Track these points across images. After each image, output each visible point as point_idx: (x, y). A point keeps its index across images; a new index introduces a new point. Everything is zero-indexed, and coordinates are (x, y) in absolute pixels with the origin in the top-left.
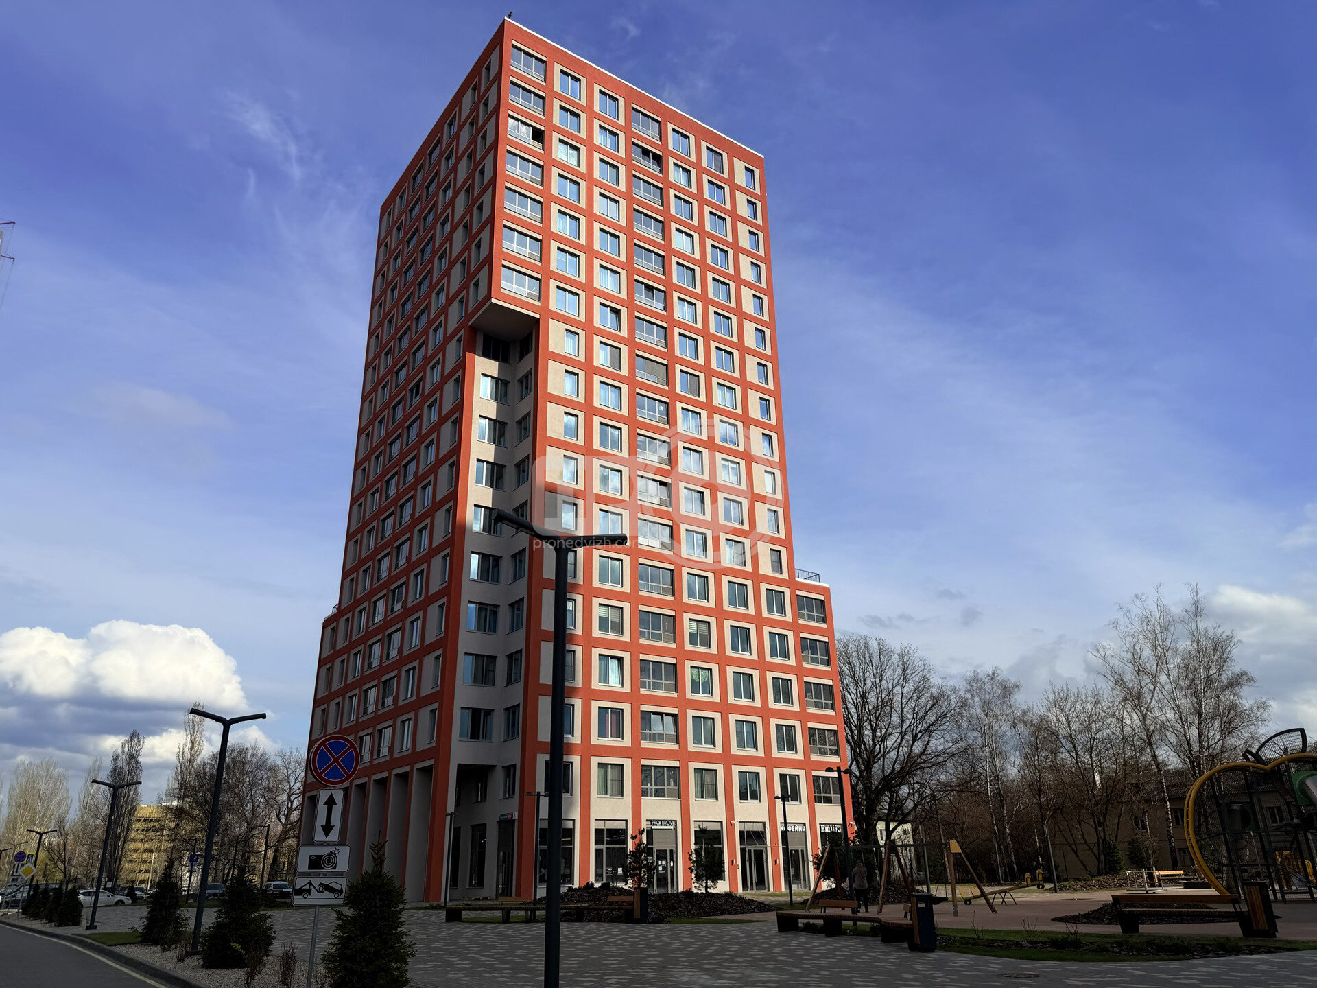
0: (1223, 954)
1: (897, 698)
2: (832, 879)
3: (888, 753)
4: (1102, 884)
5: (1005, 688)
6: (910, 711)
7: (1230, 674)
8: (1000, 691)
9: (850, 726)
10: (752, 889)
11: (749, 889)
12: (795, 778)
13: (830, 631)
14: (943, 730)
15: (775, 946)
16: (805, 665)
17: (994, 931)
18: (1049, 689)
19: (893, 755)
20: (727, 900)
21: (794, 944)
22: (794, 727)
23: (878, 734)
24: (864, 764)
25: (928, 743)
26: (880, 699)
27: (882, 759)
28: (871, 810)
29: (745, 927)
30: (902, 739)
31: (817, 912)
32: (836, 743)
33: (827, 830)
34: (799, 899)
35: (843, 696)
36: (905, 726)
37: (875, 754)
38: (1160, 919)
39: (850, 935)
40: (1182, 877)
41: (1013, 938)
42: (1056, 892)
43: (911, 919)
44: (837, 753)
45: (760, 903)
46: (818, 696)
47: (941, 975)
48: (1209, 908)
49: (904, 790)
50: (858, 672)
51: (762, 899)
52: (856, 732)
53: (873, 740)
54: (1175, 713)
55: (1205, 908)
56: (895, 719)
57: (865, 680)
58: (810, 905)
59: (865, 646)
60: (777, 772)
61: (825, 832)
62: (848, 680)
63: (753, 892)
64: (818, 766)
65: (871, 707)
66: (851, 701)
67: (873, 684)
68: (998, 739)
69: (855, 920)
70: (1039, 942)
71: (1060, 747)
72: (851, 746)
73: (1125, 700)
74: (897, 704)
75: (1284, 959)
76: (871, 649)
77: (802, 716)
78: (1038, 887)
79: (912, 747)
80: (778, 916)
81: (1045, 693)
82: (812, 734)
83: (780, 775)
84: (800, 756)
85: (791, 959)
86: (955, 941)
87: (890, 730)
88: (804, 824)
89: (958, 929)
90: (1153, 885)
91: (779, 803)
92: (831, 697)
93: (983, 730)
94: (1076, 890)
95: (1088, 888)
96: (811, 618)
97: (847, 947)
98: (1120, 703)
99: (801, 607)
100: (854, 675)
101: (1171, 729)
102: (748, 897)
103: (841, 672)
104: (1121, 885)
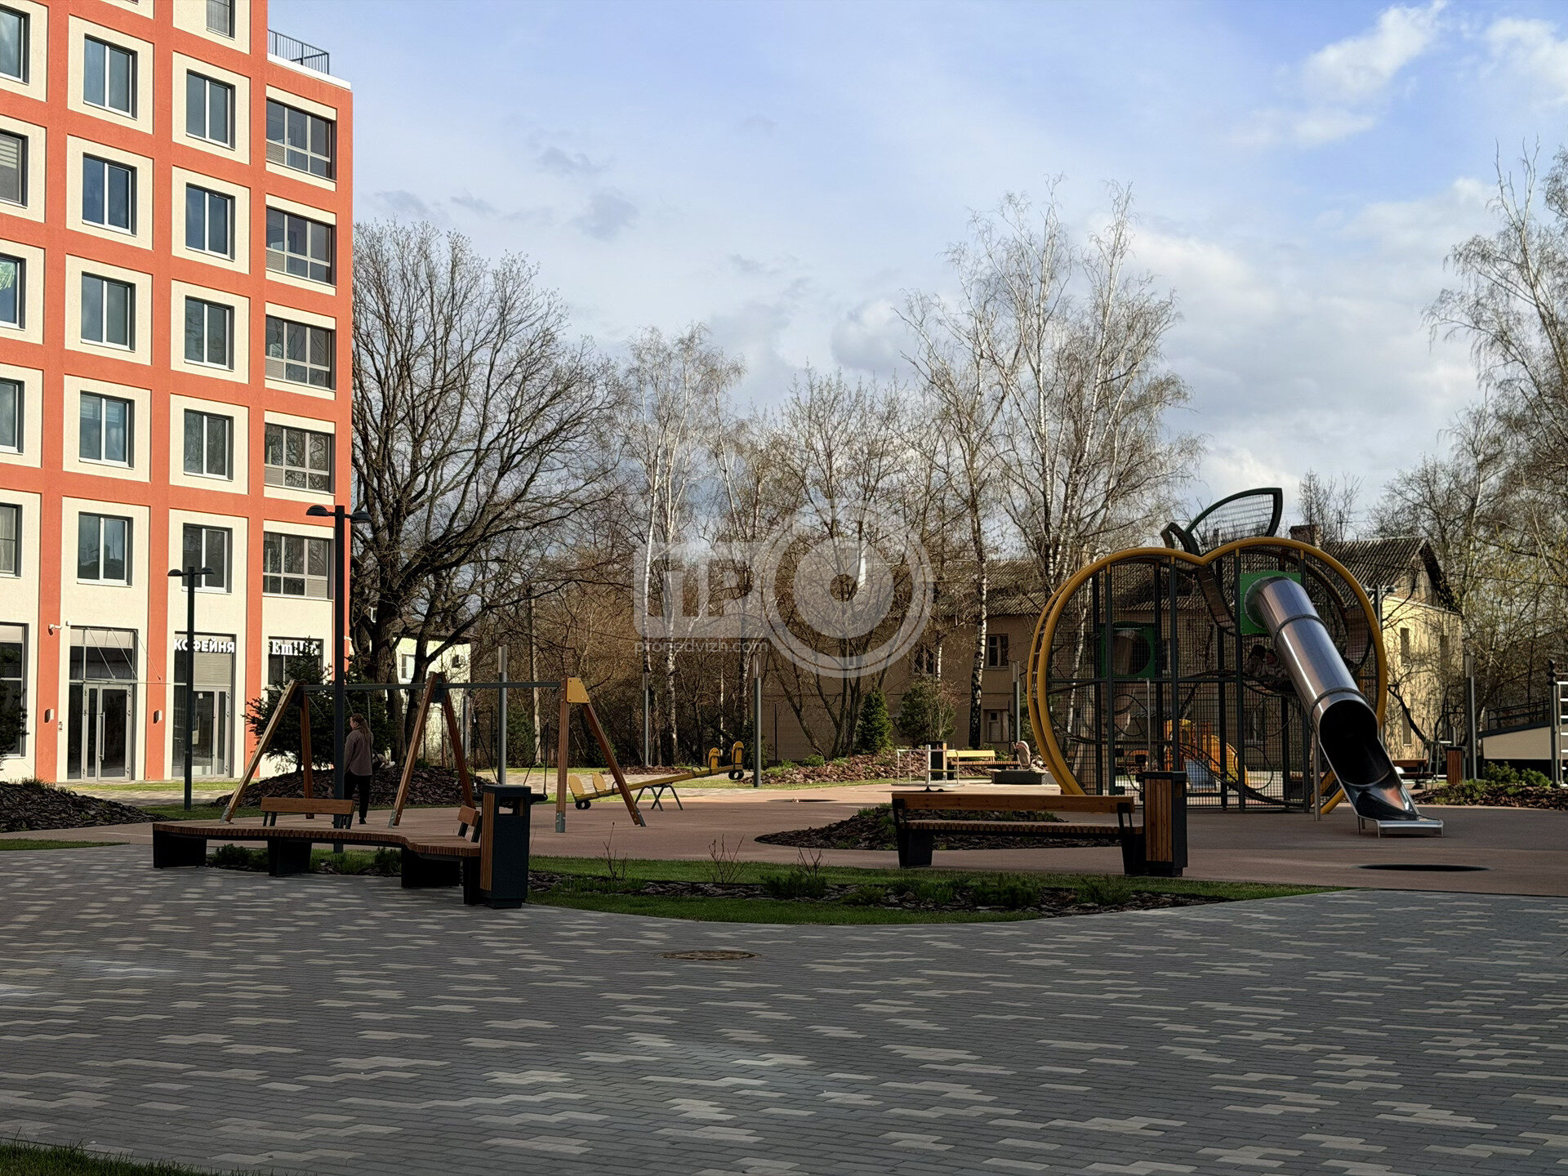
0: (1095, 908)
1: (478, 376)
2: (290, 755)
3: (443, 493)
4: (843, 772)
5: (713, 370)
6: (502, 406)
7: (1147, 378)
8: (699, 377)
9: (365, 428)
10: (91, 774)
11: (84, 775)
12: (221, 537)
13: (342, 201)
14: (570, 451)
15: (146, 900)
16: (271, 276)
17: (643, 862)
18: (803, 380)
19: (451, 499)
20: (27, 798)
21: (192, 895)
22: (230, 419)
23: (426, 451)
24: (384, 514)
25: (533, 476)
26: (439, 374)
27: (427, 505)
28: (388, 611)
29: (68, 857)
30: (478, 464)
31: (255, 823)
32: (329, 462)
33: (287, 650)
34: (206, 796)
35: (357, 358)
36: (489, 436)
37: (414, 494)
38: (965, 841)
39: (327, 872)
40: (991, 762)
41: (685, 878)
42: (756, 786)
43: (475, 839)
44: (327, 484)
45: (112, 805)
46: (296, 352)
47: (541, 958)
48: (1056, 820)
49: (464, 575)
50: (396, 308)
51: (114, 796)
52: (376, 443)
53: (413, 463)
54: (1035, 448)
55: (1047, 821)
56: (469, 419)
57: (410, 328)
58: (233, 810)
59: (420, 248)
60: (177, 520)
61: (281, 656)
62: (370, 323)
63: (93, 780)
64: (283, 510)
65: (416, 391)
66: (373, 373)
67: (428, 338)
68: (680, 478)
69: (338, 841)
70: (739, 885)
71: (805, 503)
72: (361, 474)
73: (945, 416)
74: (477, 388)
75: (1205, 916)
76: (434, 257)
77: (252, 395)
78: (731, 776)
79: (497, 482)
80: (155, 833)
81: (793, 389)
82: (272, 440)
83: (186, 527)
84: (238, 485)
85: (184, 929)
86: (567, 884)
87: (453, 444)
88: (233, 637)
89: (567, 859)
90: (937, 776)
91: (177, 589)
92: (329, 356)
93: (652, 455)
94: (795, 782)
95: (817, 779)
96: (297, 162)
97: (321, 898)
98: (934, 420)
99: (274, 132)
100: (387, 312)
101: (1020, 481)
102: (80, 791)
103: (358, 305)
104: (878, 775)
